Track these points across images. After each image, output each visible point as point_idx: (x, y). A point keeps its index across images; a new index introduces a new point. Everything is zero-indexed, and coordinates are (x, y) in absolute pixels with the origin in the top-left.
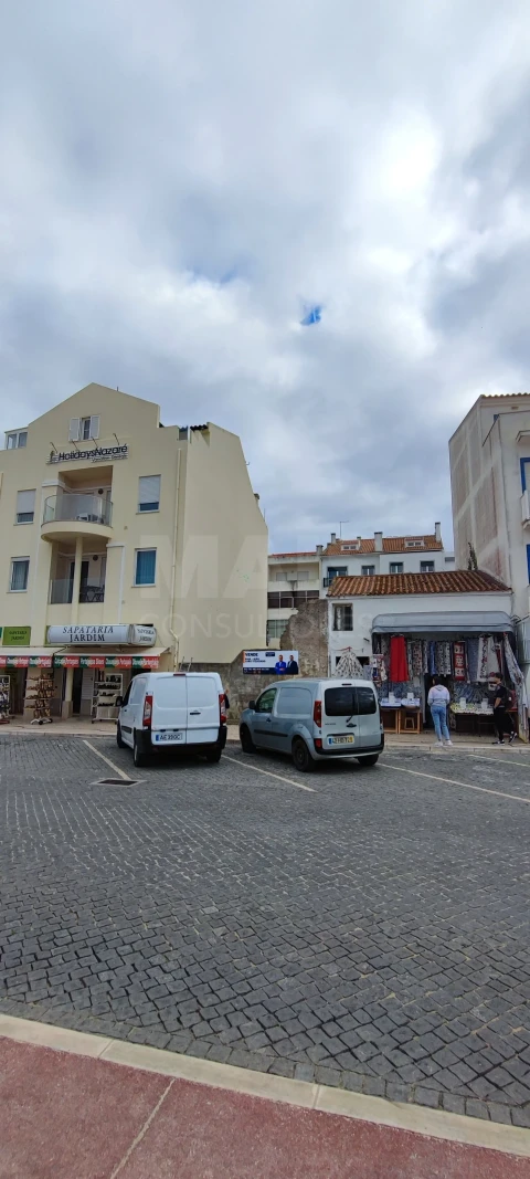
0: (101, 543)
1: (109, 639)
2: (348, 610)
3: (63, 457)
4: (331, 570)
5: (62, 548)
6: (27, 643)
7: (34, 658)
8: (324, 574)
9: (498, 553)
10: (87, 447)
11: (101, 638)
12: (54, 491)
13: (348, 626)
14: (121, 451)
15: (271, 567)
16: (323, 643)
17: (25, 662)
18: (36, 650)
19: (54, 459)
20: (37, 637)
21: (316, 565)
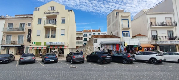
0: (55, 28)
1: (58, 44)
2: (97, 40)
3: (47, 13)
4: (84, 34)
5: (47, 29)
6: (41, 45)
7: (42, 48)
8: (83, 35)
9: (117, 32)
10: (52, 12)
11: (56, 44)
12: (45, 19)
13: (97, 42)
14: (58, 13)
15: (77, 33)
16: (93, 45)
17: (41, 48)
18: (43, 46)
19: (45, 13)
20: (43, 44)
21: (82, 33)
